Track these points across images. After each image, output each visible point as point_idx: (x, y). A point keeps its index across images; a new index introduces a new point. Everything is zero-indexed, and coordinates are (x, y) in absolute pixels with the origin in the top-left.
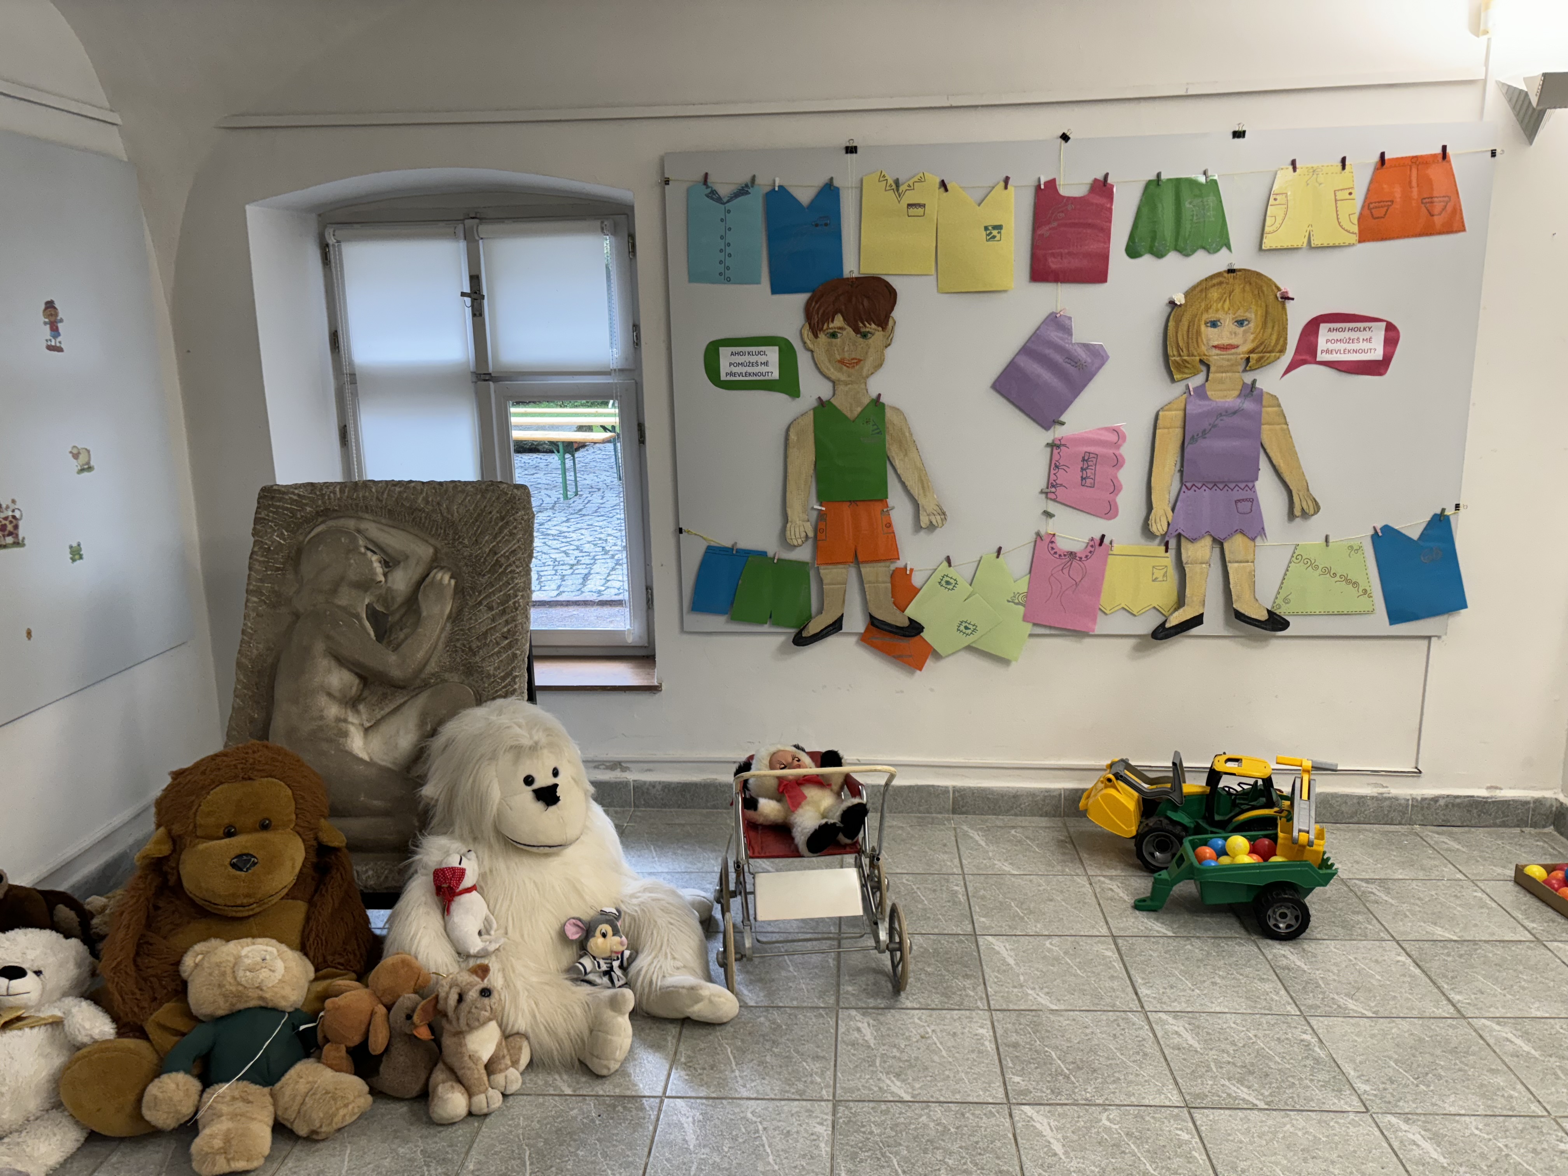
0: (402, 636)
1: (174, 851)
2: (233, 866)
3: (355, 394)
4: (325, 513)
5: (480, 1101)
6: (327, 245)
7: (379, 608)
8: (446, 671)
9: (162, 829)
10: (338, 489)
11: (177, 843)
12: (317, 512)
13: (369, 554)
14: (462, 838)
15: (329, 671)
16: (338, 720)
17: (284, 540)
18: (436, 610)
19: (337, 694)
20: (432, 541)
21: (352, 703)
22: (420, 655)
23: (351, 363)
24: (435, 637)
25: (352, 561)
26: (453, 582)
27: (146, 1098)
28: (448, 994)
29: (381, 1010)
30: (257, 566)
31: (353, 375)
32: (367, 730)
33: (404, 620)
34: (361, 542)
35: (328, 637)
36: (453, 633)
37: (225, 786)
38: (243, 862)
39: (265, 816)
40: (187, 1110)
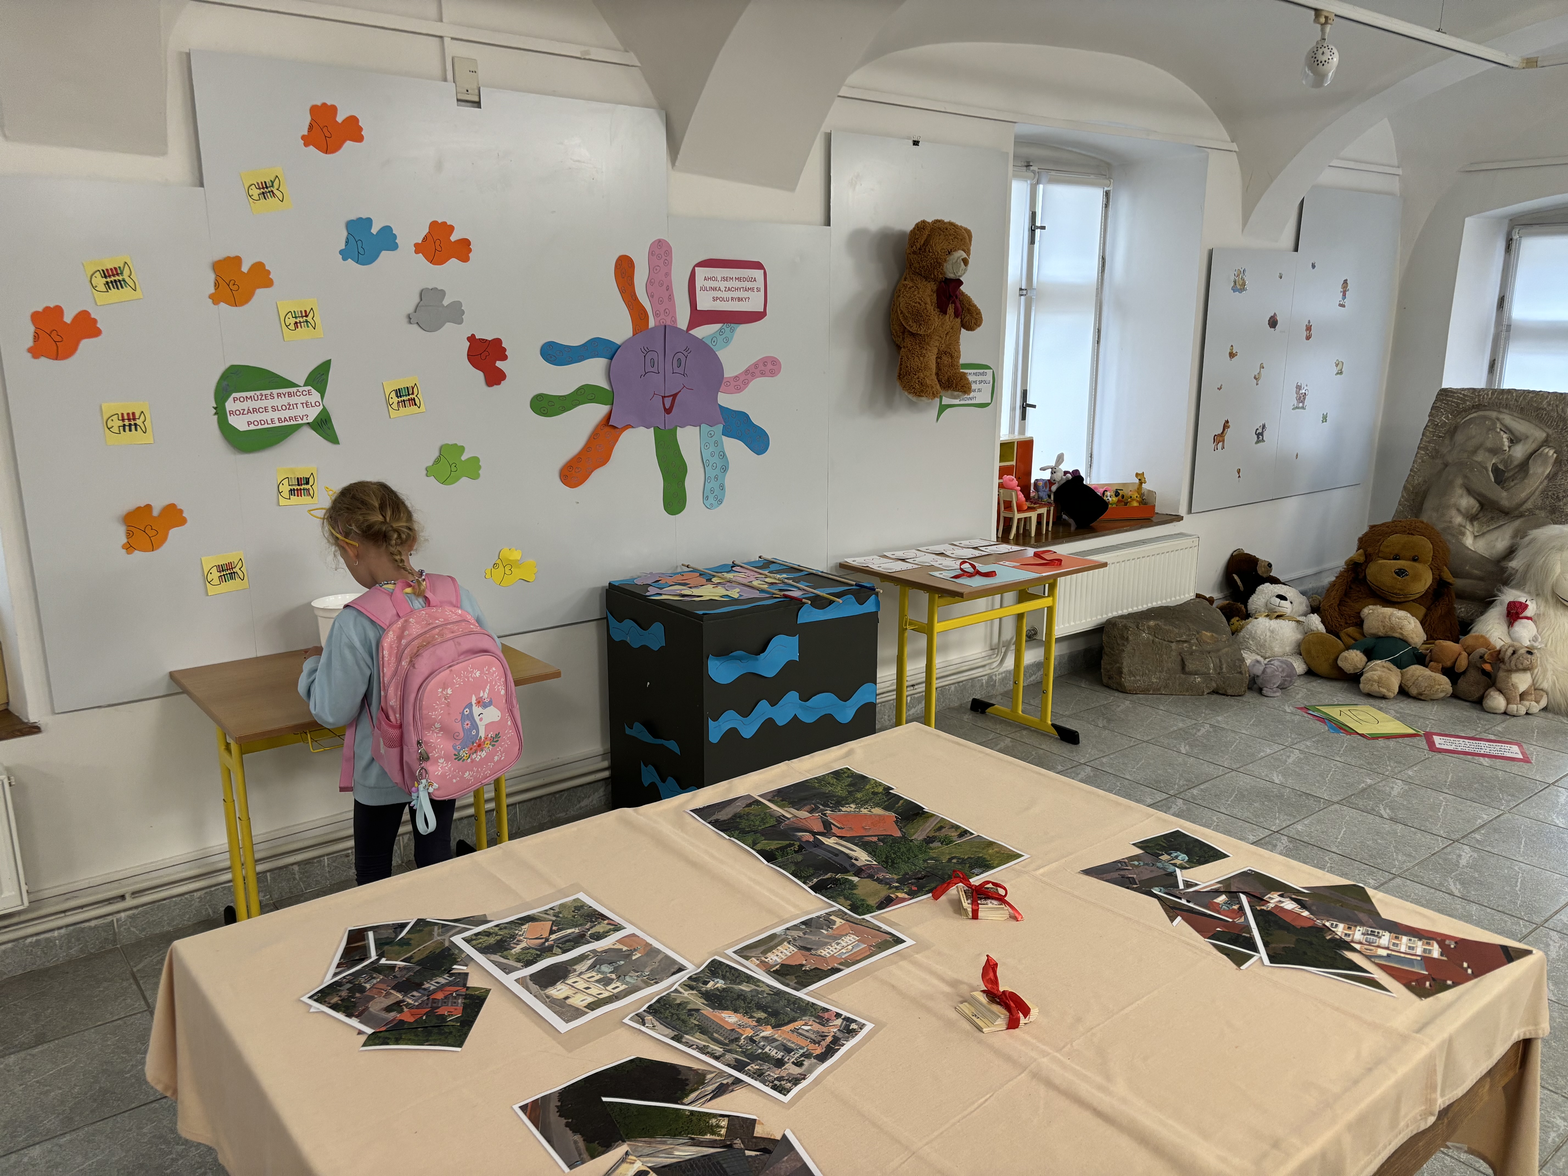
0: (1512, 484)
1: (1365, 561)
2: (1396, 573)
3: (1507, 339)
4: (1478, 407)
5: (1513, 708)
6: (1511, 239)
7: (1501, 467)
8: (1537, 509)
9: (1361, 551)
10: (1490, 393)
11: (1369, 558)
12: (1473, 406)
13: (1502, 433)
14: (1529, 593)
15: (1461, 496)
16: (1460, 525)
17: (1448, 420)
18: (1540, 470)
19: (1463, 510)
20: (1547, 430)
21: (1472, 518)
22: (1523, 495)
23: (1510, 318)
24: (1535, 486)
25: (1490, 436)
26: (1555, 455)
27: (1340, 657)
28: (1507, 650)
29: (1465, 654)
30: (1428, 434)
31: (1509, 327)
32: (1475, 537)
33: (1516, 475)
34: (1498, 425)
35: (1465, 477)
36: (1547, 486)
37: (1398, 535)
38: (1401, 572)
39: (1416, 554)
40: (1360, 666)
